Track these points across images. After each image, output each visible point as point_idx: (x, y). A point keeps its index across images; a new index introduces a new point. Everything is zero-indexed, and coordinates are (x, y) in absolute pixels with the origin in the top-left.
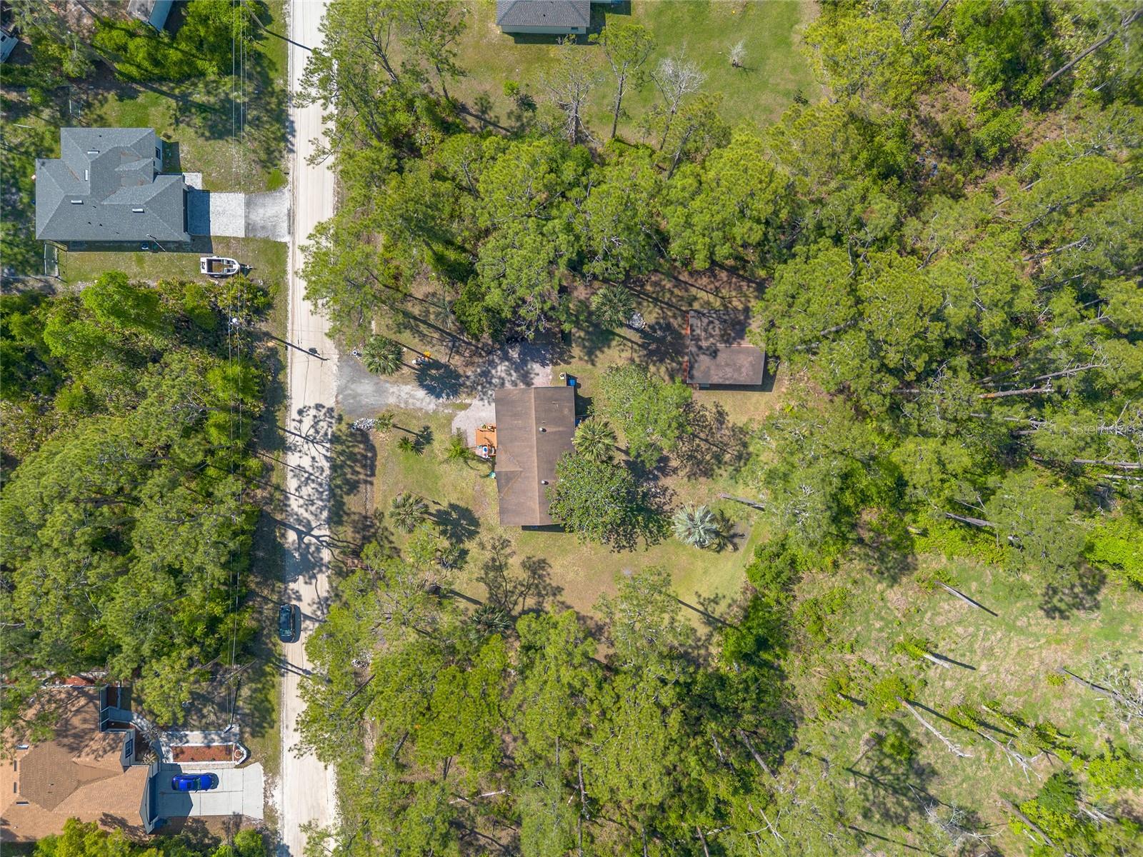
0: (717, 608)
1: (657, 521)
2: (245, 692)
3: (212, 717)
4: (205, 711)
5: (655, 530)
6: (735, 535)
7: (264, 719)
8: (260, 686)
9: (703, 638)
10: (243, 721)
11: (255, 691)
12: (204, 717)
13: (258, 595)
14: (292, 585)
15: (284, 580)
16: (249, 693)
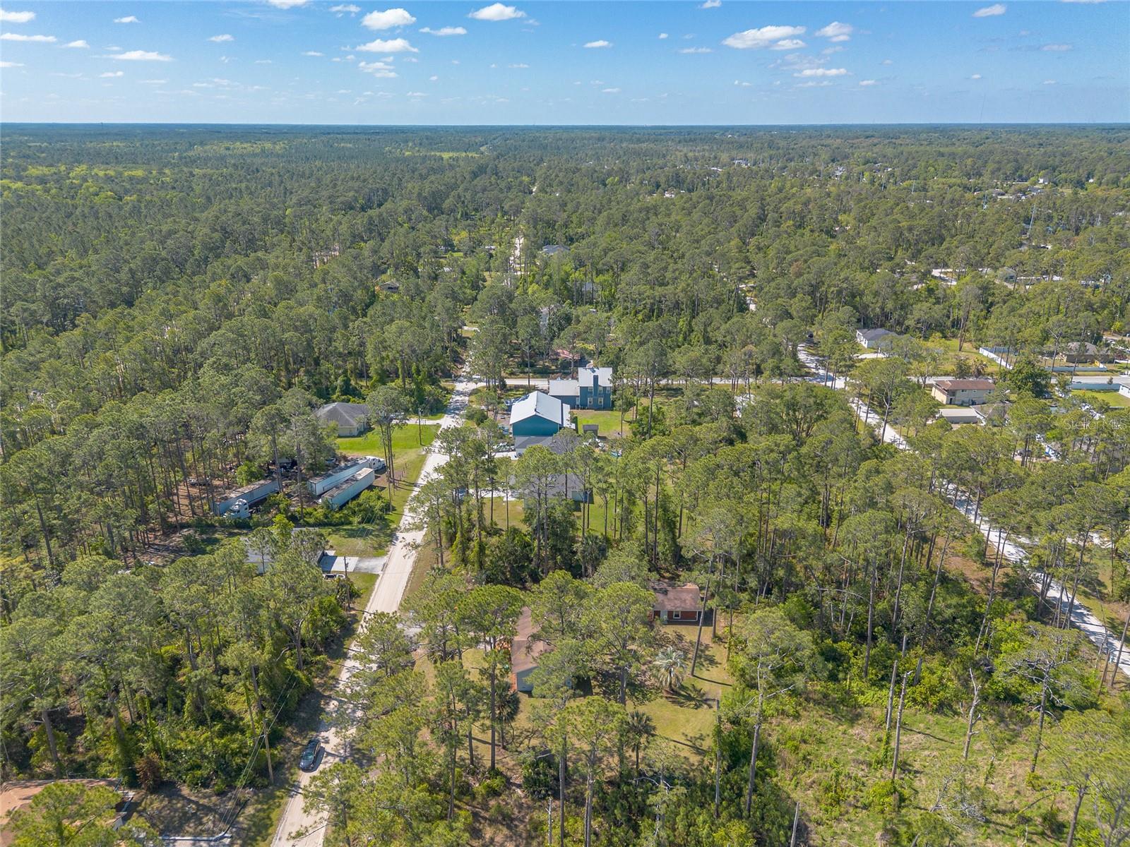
0: (703, 743)
1: (642, 691)
2: (250, 810)
3: (210, 824)
4: (205, 820)
5: (640, 697)
6: (707, 700)
7: (259, 833)
8: (265, 807)
9: (696, 764)
10: (238, 834)
11: (259, 811)
12: (201, 824)
13: (290, 741)
14: (323, 734)
15: (317, 730)
16: (252, 812)
